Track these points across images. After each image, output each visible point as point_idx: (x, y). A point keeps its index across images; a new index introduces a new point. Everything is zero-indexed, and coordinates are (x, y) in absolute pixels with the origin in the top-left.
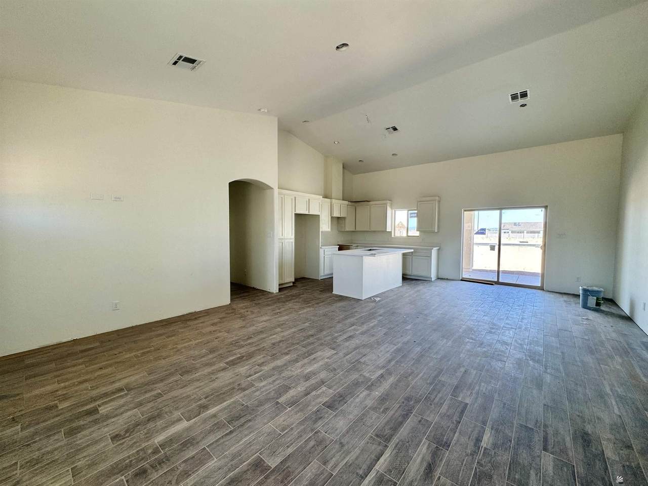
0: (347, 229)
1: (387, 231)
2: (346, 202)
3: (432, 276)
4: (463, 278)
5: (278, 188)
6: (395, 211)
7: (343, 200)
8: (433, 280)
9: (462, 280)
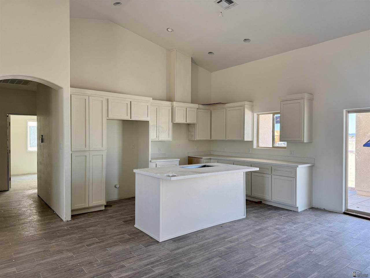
0: (198, 138)
1: (245, 140)
2: (196, 106)
3: (298, 205)
4: (347, 210)
5: (70, 87)
6: (258, 115)
7: (192, 103)
8: (299, 210)
9: (345, 213)
